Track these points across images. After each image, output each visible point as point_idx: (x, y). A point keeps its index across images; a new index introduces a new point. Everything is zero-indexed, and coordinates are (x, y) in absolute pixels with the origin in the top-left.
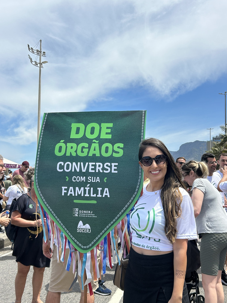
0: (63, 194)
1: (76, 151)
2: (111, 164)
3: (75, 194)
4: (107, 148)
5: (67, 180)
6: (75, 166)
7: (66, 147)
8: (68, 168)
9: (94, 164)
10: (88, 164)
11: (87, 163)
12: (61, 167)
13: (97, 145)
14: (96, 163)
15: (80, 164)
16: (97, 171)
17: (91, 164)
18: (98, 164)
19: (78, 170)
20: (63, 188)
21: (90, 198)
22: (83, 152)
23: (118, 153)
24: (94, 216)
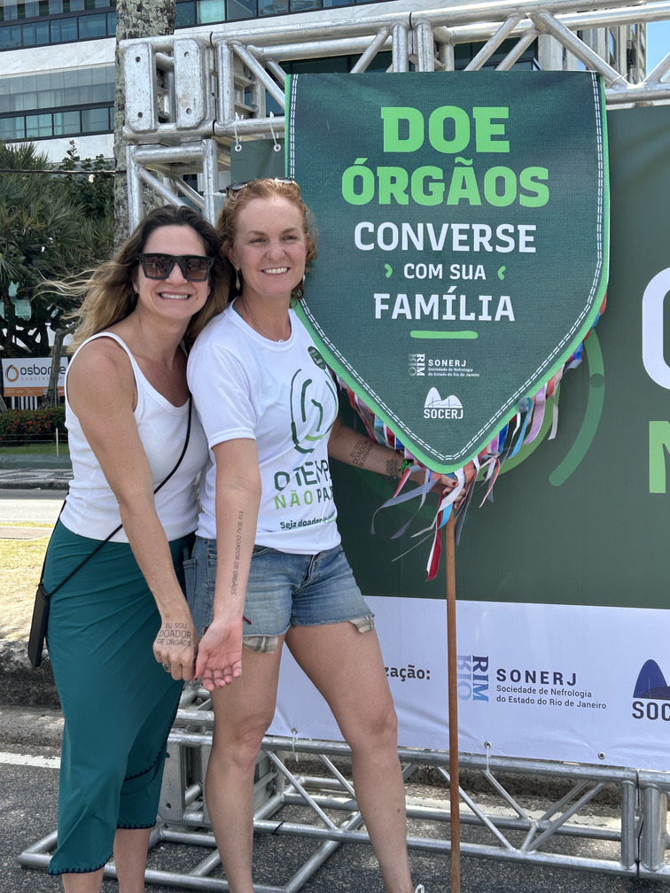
0: (378, 316)
1: (408, 191)
2: (516, 229)
3: (413, 313)
4: (500, 181)
5: (388, 275)
6: (409, 235)
7: (377, 179)
8: (388, 240)
9: (466, 226)
10: (449, 227)
11: (445, 227)
12: (368, 237)
13: (469, 174)
14: (471, 226)
15: (425, 229)
16: (477, 248)
17: (456, 227)
18: (477, 228)
19: (419, 246)
20: (378, 297)
21: (457, 325)
22: (430, 194)
23: (535, 194)
24: (470, 373)
